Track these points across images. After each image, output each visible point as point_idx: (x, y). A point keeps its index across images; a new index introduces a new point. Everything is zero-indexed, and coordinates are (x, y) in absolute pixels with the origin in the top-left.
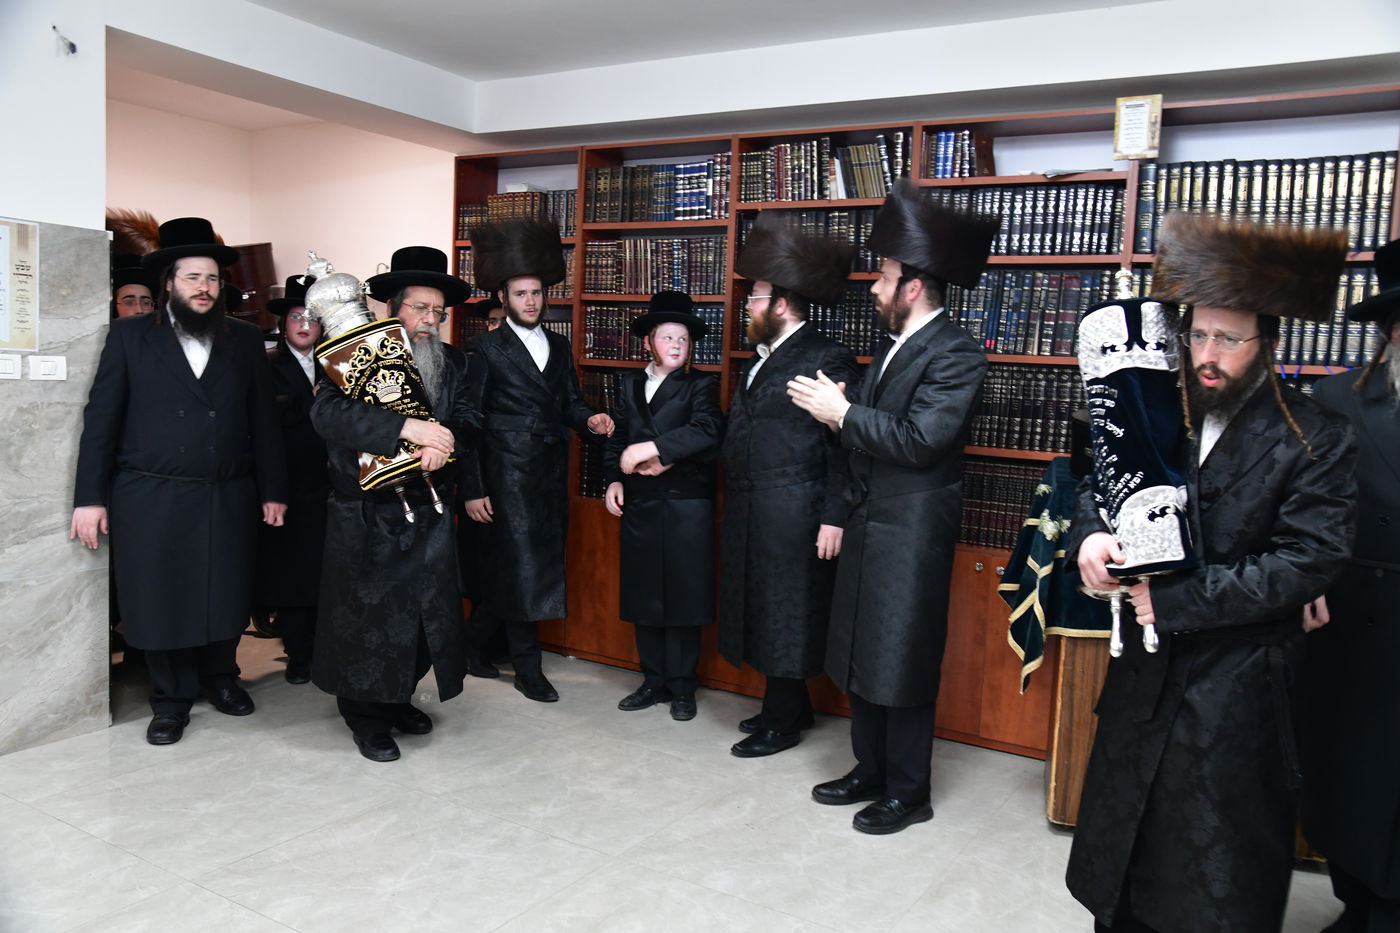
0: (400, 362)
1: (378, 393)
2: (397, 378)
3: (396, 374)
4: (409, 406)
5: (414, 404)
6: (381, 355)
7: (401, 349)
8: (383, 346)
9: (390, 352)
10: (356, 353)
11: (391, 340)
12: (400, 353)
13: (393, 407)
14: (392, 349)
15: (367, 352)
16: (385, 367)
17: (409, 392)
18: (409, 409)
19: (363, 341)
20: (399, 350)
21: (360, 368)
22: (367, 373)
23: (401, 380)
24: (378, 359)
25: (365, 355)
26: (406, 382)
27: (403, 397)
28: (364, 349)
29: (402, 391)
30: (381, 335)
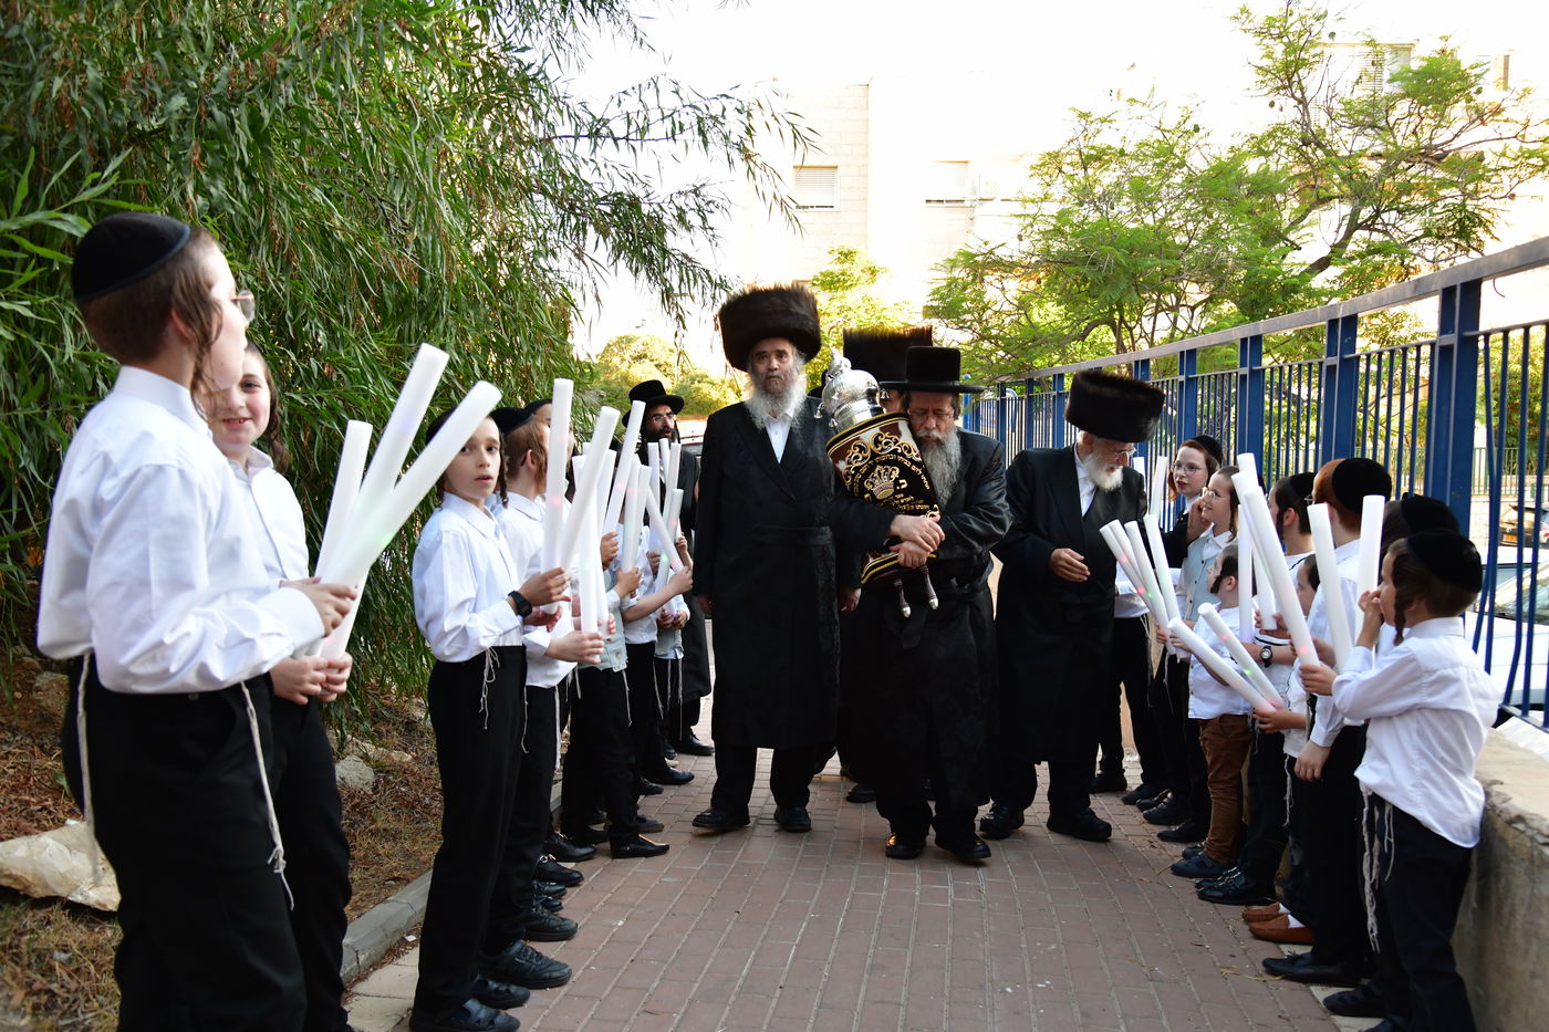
0: (893, 457)
3: (890, 470)
4: (902, 501)
6: (877, 450)
8: (877, 442)
10: (850, 450)
11: (887, 435)
14: (887, 443)
15: (862, 449)
18: (901, 504)
21: (855, 465)
22: (864, 470)
24: (874, 455)
25: (860, 452)
26: (901, 477)
27: (897, 492)
28: (859, 446)
29: (895, 487)
30: (875, 430)
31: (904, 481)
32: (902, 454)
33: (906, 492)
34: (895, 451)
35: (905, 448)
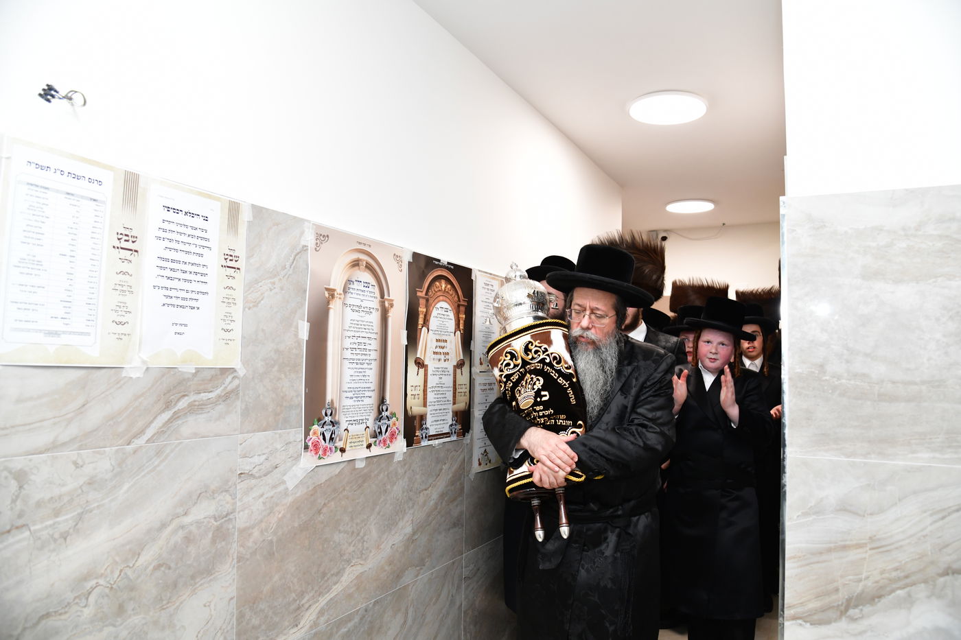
0: (539, 366)
3: (535, 380)
4: (541, 414)
5: (547, 413)
6: (527, 358)
7: (543, 353)
8: (527, 350)
9: (536, 356)
10: (503, 358)
11: (536, 343)
12: (542, 357)
14: (536, 352)
15: (513, 356)
16: (531, 372)
17: (544, 399)
18: (540, 417)
19: (509, 346)
20: (541, 353)
21: (506, 372)
22: (515, 378)
23: (538, 385)
24: (525, 363)
25: (511, 359)
26: (544, 388)
27: (536, 404)
28: (510, 353)
29: (535, 398)
30: (526, 338)
31: (546, 393)
32: (550, 365)
33: (546, 405)
34: (542, 361)
35: (555, 358)
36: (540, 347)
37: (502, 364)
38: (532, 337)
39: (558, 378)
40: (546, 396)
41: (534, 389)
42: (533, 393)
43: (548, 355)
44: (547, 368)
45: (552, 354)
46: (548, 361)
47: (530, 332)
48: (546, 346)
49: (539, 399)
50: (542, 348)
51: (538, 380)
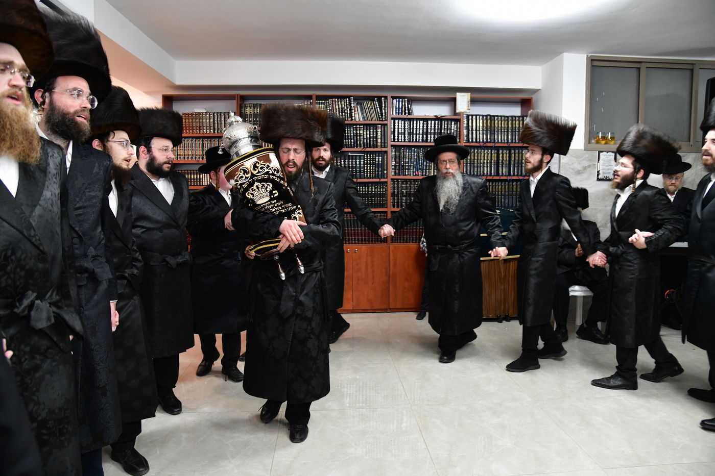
1: (254, 198)
2: (267, 188)
5: (279, 204)
7: (267, 168)
9: (261, 170)
12: (266, 170)
13: (265, 206)
16: (258, 181)
17: (275, 195)
19: (242, 165)
20: (266, 169)
23: (269, 188)
36: (264, 165)
37: (238, 177)
38: (258, 158)
39: (280, 181)
40: (276, 193)
41: (267, 191)
42: (267, 193)
43: (270, 169)
44: (272, 177)
45: (272, 168)
46: (271, 172)
47: (256, 155)
48: (268, 164)
49: (272, 196)
50: (266, 165)
51: (268, 185)
